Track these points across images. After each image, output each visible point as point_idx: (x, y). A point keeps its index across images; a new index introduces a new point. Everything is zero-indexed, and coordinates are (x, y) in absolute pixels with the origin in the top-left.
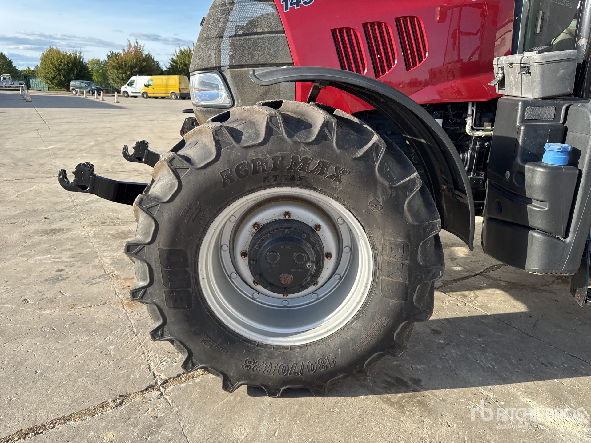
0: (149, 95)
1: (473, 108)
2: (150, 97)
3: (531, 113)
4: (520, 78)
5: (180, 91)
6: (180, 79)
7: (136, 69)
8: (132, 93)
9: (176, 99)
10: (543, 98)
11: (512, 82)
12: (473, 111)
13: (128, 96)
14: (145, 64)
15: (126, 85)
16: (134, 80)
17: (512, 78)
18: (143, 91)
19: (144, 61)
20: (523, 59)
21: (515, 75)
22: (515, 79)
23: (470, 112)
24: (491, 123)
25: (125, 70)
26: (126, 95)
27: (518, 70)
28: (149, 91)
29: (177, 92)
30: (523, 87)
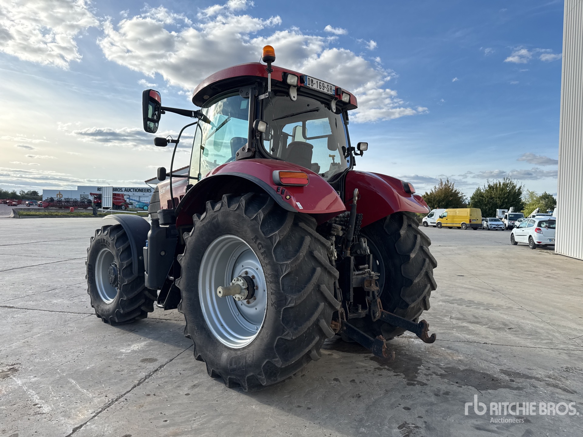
0: (443, 225)
2: (444, 227)
5: (470, 222)
6: (471, 211)
7: (443, 203)
8: (431, 223)
9: (466, 229)
13: (427, 226)
14: (452, 198)
15: (427, 217)
16: (434, 212)
18: (439, 221)
19: (451, 196)
25: (434, 204)
26: (425, 224)
28: (443, 221)
29: (468, 222)
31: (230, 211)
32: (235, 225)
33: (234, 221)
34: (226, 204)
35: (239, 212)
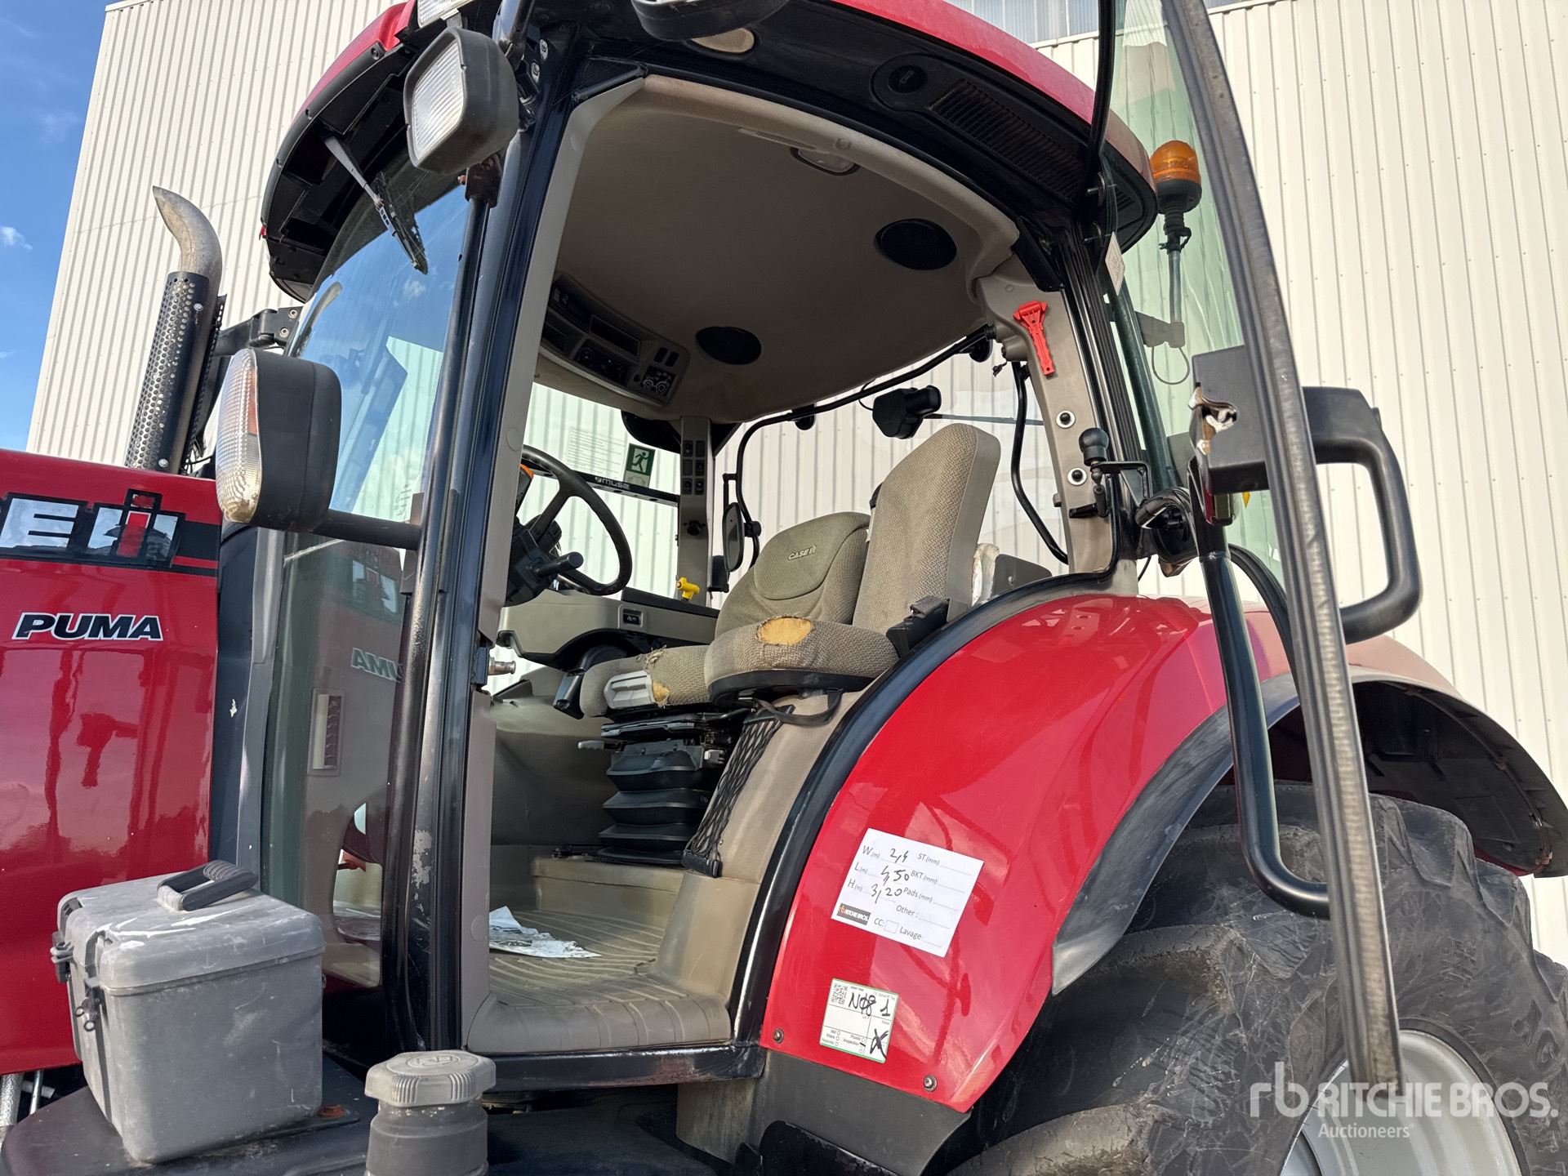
20: (96, 950)
31: (1433, 894)
32: (1457, 968)
33: (1458, 945)
34: (1402, 849)
35: (1460, 890)
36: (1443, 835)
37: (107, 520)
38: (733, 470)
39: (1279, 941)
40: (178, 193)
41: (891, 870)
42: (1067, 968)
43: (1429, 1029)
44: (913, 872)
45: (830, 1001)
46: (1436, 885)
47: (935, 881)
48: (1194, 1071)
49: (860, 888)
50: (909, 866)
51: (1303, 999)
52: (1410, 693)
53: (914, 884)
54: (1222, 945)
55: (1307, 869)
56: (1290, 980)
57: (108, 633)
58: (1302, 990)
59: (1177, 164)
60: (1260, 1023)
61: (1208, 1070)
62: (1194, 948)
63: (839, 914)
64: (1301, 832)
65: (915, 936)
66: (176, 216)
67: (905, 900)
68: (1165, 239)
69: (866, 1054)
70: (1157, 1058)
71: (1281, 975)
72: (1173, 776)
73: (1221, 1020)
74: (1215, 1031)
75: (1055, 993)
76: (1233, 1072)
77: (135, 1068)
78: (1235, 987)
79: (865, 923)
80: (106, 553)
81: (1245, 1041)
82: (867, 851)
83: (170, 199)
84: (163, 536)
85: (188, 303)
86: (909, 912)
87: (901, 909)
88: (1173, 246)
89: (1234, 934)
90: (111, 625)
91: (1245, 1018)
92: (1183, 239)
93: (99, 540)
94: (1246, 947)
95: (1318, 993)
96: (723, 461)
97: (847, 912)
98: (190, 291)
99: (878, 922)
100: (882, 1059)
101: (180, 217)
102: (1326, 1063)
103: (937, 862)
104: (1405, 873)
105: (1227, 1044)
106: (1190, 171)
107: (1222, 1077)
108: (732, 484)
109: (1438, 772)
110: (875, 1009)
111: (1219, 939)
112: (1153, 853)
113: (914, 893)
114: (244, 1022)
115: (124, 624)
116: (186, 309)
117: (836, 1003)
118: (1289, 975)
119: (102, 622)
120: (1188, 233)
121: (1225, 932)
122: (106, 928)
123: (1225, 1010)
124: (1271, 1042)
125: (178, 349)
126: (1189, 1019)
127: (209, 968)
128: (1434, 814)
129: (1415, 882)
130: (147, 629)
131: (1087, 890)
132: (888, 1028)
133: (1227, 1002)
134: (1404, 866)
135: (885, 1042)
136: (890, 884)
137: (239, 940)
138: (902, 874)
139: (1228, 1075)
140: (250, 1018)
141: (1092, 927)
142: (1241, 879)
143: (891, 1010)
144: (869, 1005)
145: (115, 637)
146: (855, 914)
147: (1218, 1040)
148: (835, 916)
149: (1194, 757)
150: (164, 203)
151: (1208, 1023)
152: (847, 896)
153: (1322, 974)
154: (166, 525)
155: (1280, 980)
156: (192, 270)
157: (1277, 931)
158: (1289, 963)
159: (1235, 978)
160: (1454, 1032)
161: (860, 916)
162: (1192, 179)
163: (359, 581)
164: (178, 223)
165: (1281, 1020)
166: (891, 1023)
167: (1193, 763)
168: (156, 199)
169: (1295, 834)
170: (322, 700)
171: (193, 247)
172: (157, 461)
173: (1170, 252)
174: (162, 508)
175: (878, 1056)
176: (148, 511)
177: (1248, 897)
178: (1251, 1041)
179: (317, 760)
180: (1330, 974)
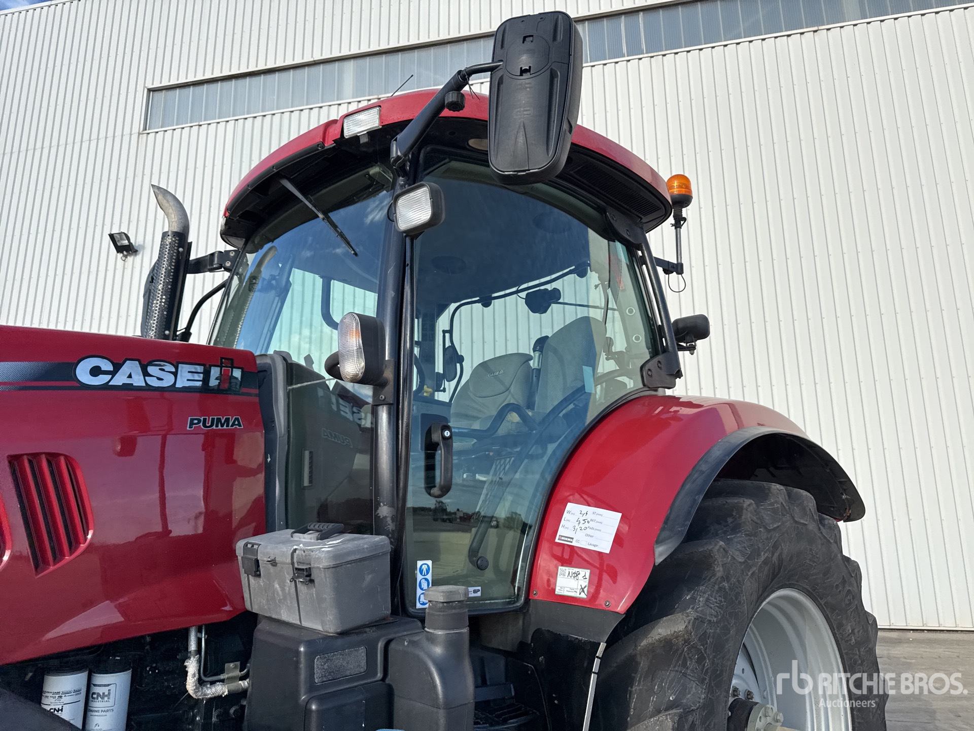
1: (199, 635)
3: (326, 667)
4: (293, 589)
10: (343, 634)
11: (278, 594)
12: (199, 641)
17: (277, 586)
20: (295, 555)
21: (284, 582)
22: (283, 589)
23: (193, 647)
24: (238, 663)
27: (288, 573)
30: (301, 606)
31: (800, 527)
32: (810, 560)
33: (811, 550)
34: (787, 508)
35: (812, 526)
36: (803, 502)
37: (215, 372)
38: (447, 328)
39: (739, 546)
40: (165, 188)
41: (581, 519)
42: (661, 555)
43: (801, 588)
44: (591, 520)
45: (558, 576)
46: (801, 523)
47: (601, 523)
48: (707, 600)
49: (567, 528)
50: (589, 517)
51: (749, 571)
52: (788, 438)
53: (592, 524)
54: (717, 547)
55: (748, 516)
56: (744, 563)
57: (222, 426)
58: (749, 567)
59: (680, 187)
60: (733, 580)
61: (713, 599)
62: (706, 549)
63: (559, 539)
64: (746, 500)
65: (595, 546)
66: (165, 201)
67: (589, 531)
68: (673, 222)
69: (577, 595)
70: (692, 595)
71: (740, 560)
72: (696, 475)
73: (718, 579)
74: (715, 583)
75: (656, 564)
76: (723, 600)
77: (333, 596)
78: (723, 565)
79: (572, 542)
80: (216, 388)
81: (727, 587)
82: (569, 512)
83: (161, 192)
84: (236, 378)
85: (176, 248)
86: (591, 536)
87: (587, 535)
88: (678, 225)
89: (722, 543)
90: (223, 421)
91: (726, 578)
92: (682, 222)
93: (213, 382)
94: (727, 549)
95: (755, 569)
96: (442, 323)
97: (562, 538)
98: (177, 242)
99: (578, 541)
100: (585, 597)
101: (168, 201)
102: (758, 599)
103: (601, 515)
104: (788, 518)
105: (721, 589)
106: (686, 190)
107: (719, 602)
108: (447, 335)
109: (800, 473)
110: (580, 577)
111: (716, 545)
112: (692, 507)
113: (592, 528)
114: (368, 578)
115: (227, 420)
116: (175, 251)
117: (562, 576)
118: (743, 560)
119: (219, 420)
120: (685, 219)
121: (718, 542)
122: (295, 547)
123: (719, 574)
124: (737, 588)
125: (172, 272)
126: (704, 579)
127: (358, 557)
128: (800, 493)
129: (792, 522)
130: (236, 423)
131: (666, 523)
132: (587, 584)
133: (719, 571)
134: (788, 515)
135: (586, 590)
136: (580, 525)
137: (366, 546)
138: (586, 521)
139: (721, 601)
140: (370, 576)
141: (670, 538)
142: (721, 521)
143: (588, 576)
144: (577, 575)
145: (225, 427)
146: (566, 539)
147: (716, 587)
148: (557, 540)
149: (704, 467)
150: (158, 194)
151: (712, 580)
152: (561, 531)
153: (756, 560)
154: (237, 373)
155: (740, 562)
156: (176, 230)
157: (737, 542)
158: (743, 555)
159: (722, 561)
160: (810, 589)
161: (569, 540)
162: (687, 193)
163: (321, 397)
164: (167, 205)
165: (741, 579)
166: (587, 582)
167: (704, 469)
168: (154, 192)
169: (744, 501)
170: (307, 453)
171: (174, 217)
172: (164, 332)
173: (676, 228)
174: (235, 365)
175: (583, 596)
176: (230, 367)
177: (725, 529)
178: (730, 587)
179: (306, 483)
180: (759, 560)
